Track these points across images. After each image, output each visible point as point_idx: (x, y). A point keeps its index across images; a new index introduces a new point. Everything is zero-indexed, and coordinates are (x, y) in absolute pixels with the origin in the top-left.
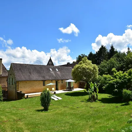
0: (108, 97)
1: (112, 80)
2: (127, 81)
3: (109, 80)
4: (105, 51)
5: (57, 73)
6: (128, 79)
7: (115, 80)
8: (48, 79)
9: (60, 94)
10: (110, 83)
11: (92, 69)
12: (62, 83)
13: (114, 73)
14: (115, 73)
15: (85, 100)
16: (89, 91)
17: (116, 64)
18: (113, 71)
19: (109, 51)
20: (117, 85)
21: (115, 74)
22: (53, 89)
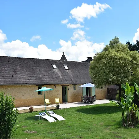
8: (49, 81)
11: (130, 59)
12: (75, 90)
15: (113, 123)
16: (123, 102)
22: (57, 100)
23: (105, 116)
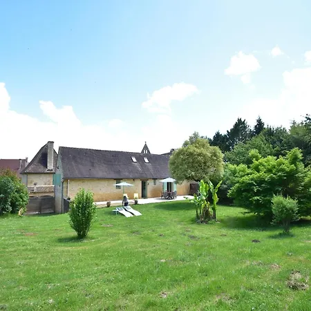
0: (241, 215)
1: (248, 174)
2: (284, 176)
3: (242, 176)
4: (245, 127)
5: (145, 166)
6: (287, 172)
7: (256, 175)
8: (127, 176)
9: (145, 204)
10: (243, 182)
11: (209, 155)
12: (155, 184)
13: (254, 160)
14: (257, 160)
15: (188, 219)
16: (195, 199)
17: (265, 149)
18: (252, 155)
19: (252, 128)
20: (260, 187)
21: (257, 163)
22: (136, 195)
23: (181, 212)
